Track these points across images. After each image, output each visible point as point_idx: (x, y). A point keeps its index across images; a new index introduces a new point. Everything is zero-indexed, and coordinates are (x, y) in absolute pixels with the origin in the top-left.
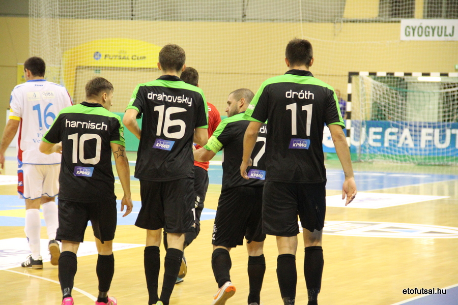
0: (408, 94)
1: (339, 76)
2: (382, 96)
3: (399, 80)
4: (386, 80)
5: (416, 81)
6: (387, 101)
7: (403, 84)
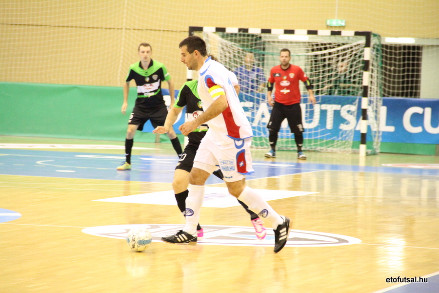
0: (266, 56)
1: (176, 32)
2: (232, 60)
3: (255, 38)
4: (238, 38)
5: (276, 40)
6: (239, 66)
7: (260, 44)
